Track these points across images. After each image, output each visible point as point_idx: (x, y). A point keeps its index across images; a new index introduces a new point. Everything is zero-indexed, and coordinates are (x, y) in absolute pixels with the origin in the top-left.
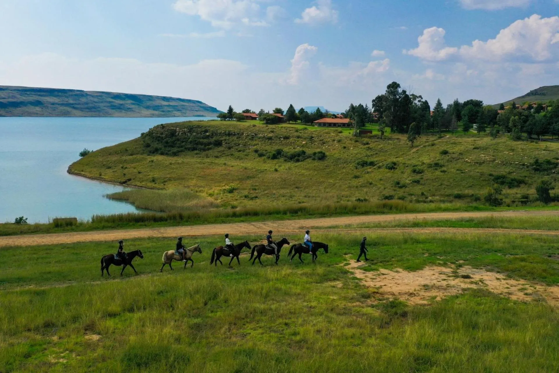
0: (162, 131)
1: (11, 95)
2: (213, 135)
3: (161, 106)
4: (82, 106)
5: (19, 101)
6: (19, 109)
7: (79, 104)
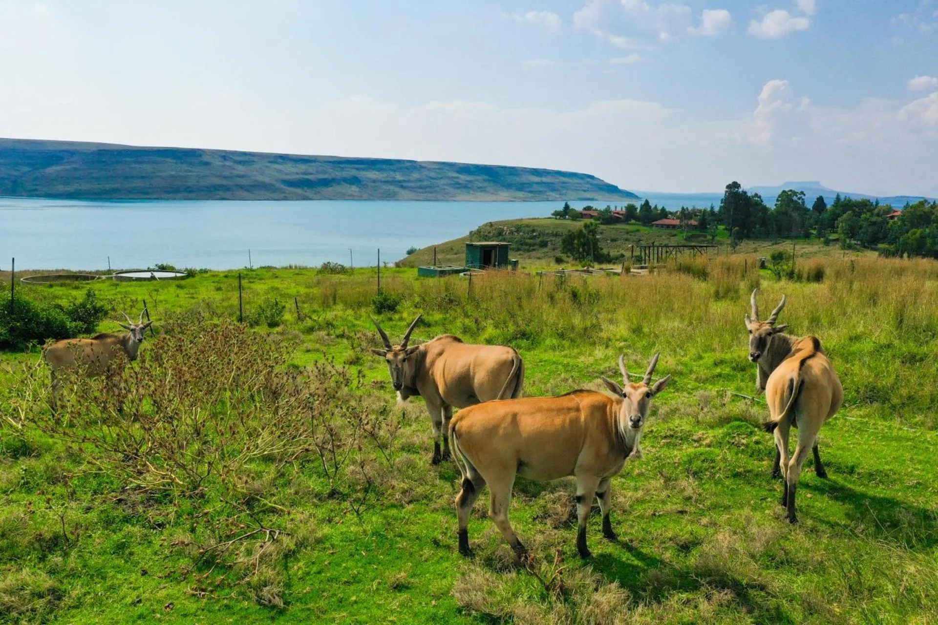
0: (490, 229)
1: (320, 169)
2: (540, 235)
3: (530, 184)
4: (413, 184)
5: (330, 177)
6: (330, 189)
7: (409, 181)
